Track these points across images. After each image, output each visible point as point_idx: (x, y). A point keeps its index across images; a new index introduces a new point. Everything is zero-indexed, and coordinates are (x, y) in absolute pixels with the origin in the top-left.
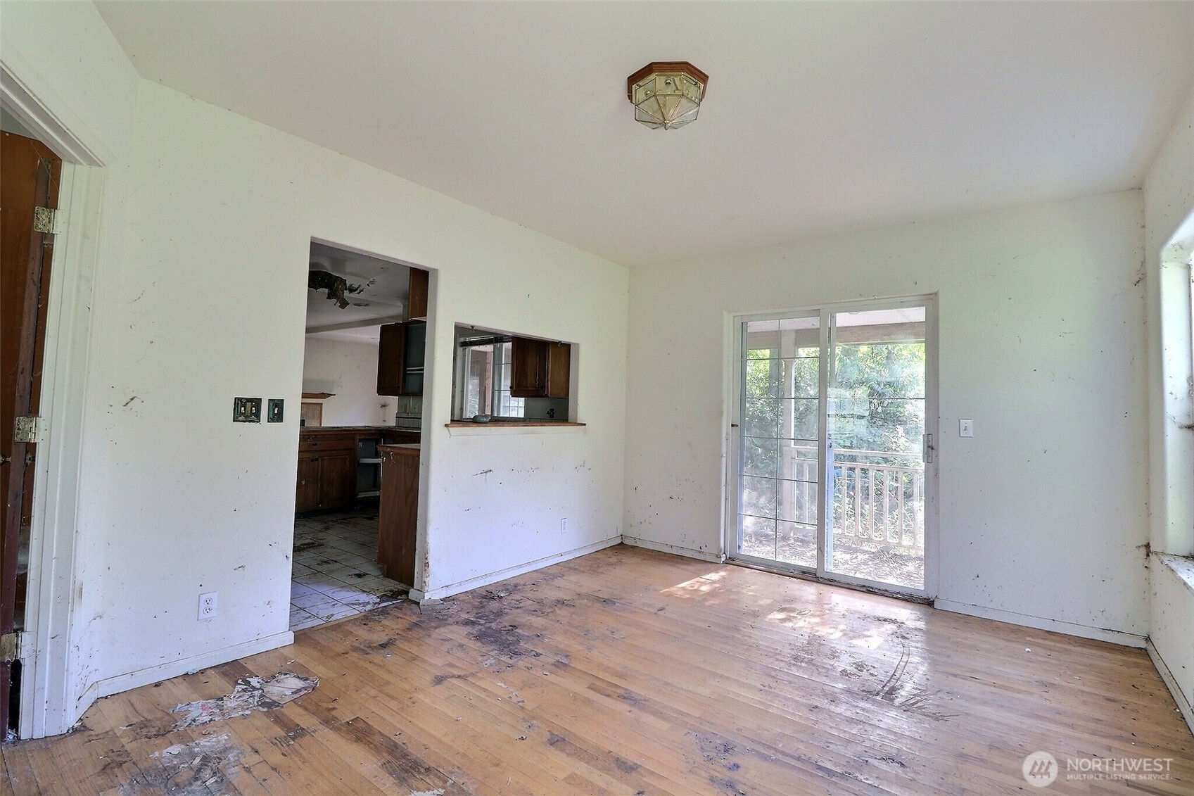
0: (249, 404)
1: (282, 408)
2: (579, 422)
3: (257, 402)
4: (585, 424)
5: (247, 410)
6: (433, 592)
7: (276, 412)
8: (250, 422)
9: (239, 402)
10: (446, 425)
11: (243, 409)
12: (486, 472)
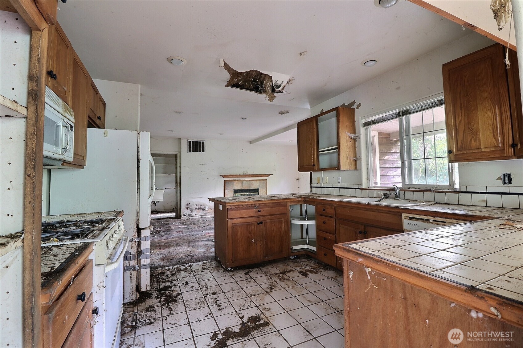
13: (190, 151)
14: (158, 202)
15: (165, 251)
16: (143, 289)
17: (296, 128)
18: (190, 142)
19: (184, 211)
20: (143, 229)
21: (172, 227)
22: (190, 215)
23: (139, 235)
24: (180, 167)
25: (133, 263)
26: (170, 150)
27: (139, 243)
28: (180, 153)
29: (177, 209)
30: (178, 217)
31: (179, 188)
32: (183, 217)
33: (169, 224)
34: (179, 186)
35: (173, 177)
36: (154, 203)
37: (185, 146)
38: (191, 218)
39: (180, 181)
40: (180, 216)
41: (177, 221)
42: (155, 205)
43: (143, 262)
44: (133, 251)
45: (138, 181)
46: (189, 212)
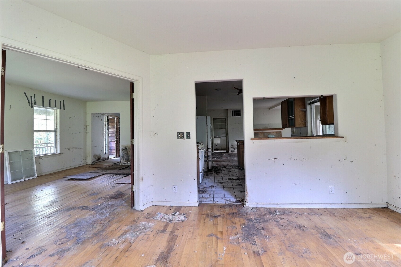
0: (181, 134)
1: (190, 135)
2: (339, 136)
3: (183, 133)
4: (344, 137)
5: (181, 135)
6: (250, 204)
7: (188, 136)
8: (182, 139)
9: (179, 133)
10: (251, 139)
11: (180, 135)
12: (274, 159)
13: (233, 116)
14: (218, 144)
15: (219, 163)
16: (209, 168)
17: (281, 105)
18: (232, 111)
19: (230, 149)
20: (209, 148)
21: (224, 156)
22: (233, 151)
23: (208, 151)
24: (228, 125)
25: (206, 159)
26: (222, 116)
27: (208, 153)
28: (228, 117)
29: (227, 149)
30: (228, 152)
31: (227, 137)
32: (230, 152)
33: (222, 155)
34: (227, 135)
35: (224, 131)
36: (216, 145)
37: (230, 114)
38: (234, 153)
39: (228, 133)
40: (229, 151)
41: (226, 154)
42: (217, 146)
43: (209, 159)
44: (206, 155)
45: (207, 133)
46: (233, 150)
